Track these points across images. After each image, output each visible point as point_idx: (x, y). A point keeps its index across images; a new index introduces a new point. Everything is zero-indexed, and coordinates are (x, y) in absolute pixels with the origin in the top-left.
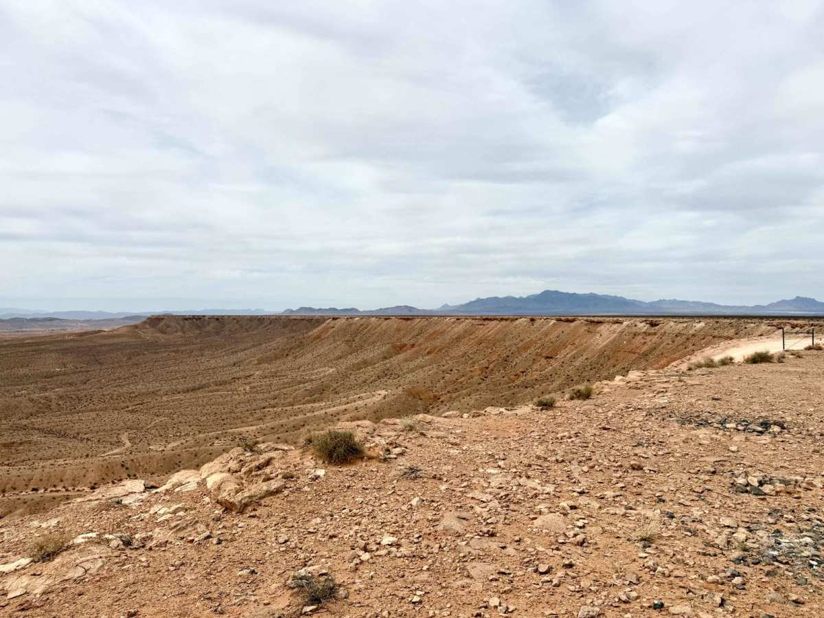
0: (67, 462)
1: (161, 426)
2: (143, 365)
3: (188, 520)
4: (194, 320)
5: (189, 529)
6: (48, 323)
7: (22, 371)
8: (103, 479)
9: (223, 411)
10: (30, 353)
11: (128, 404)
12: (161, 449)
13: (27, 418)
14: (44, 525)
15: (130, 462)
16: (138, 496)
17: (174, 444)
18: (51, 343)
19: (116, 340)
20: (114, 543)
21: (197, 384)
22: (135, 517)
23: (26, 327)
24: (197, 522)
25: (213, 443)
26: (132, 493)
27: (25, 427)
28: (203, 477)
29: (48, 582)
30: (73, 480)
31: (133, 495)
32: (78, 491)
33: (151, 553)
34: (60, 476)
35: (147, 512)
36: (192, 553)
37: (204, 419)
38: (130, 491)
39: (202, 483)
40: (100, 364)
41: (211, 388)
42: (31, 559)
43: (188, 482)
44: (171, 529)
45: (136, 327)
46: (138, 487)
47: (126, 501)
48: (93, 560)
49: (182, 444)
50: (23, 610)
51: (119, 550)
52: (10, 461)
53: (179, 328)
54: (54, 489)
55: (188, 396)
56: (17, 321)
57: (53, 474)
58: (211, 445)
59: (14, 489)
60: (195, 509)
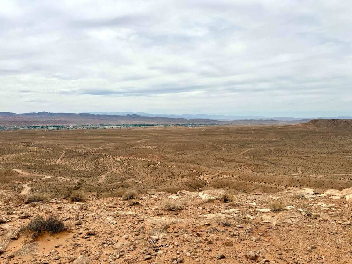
0: (276, 175)
1: (315, 167)
2: (308, 140)
3: (338, 213)
4: (333, 121)
5: (338, 217)
6: (271, 122)
7: (262, 139)
8: (290, 184)
9: (346, 165)
10: (265, 133)
11: (301, 156)
12: (315, 177)
13: (263, 156)
14: (274, 198)
15: (301, 180)
16: (312, 196)
17: (321, 176)
18: (272, 129)
19: (297, 129)
20: (304, 214)
21: (333, 151)
22: (311, 205)
23: (264, 123)
24: (342, 215)
25: (341, 179)
26: (308, 194)
27: (262, 160)
28: (343, 195)
29: (278, 221)
30: (279, 182)
31: (309, 195)
32: (280, 187)
33: (320, 223)
34: (274, 180)
35: (316, 204)
36: (341, 229)
37: (336, 167)
38: (308, 193)
39: (343, 197)
40: (290, 138)
41: (340, 154)
42: (270, 210)
43: (336, 195)
44: (329, 215)
45: (306, 124)
46: (311, 192)
47: (306, 197)
48: (295, 218)
49: (325, 176)
50: (269, 229)
51: (305, 217)
52: (257, 171)
53: (325, 125)
54: (271, 184)
55: (329, 156)
56: (261, 121)
57: (271, 178)
58: (339, 180)
59: (258, 181)
60: (340, 209)
